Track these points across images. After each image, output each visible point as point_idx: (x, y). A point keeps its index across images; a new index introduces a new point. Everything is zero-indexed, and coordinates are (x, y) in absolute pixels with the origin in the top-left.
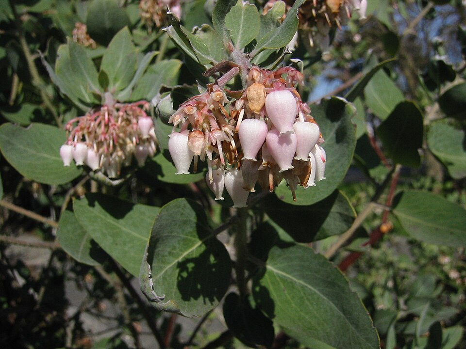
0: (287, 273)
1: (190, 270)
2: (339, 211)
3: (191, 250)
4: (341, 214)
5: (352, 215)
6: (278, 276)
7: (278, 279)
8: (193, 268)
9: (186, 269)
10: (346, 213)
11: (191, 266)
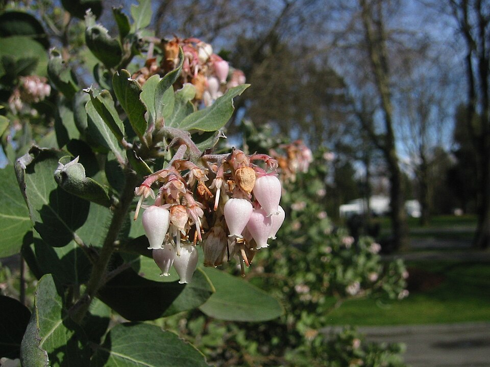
0: (125, 354)
1: (61, 360)
2: (193, 286)
3: (49, 334)
4: (195, 289)
5: (210, 290)
6: (116, 359)
7: (115, 361)
8: (64, 358)
9: (57, 360)
10: (201, 287)
11: (60, 356)
